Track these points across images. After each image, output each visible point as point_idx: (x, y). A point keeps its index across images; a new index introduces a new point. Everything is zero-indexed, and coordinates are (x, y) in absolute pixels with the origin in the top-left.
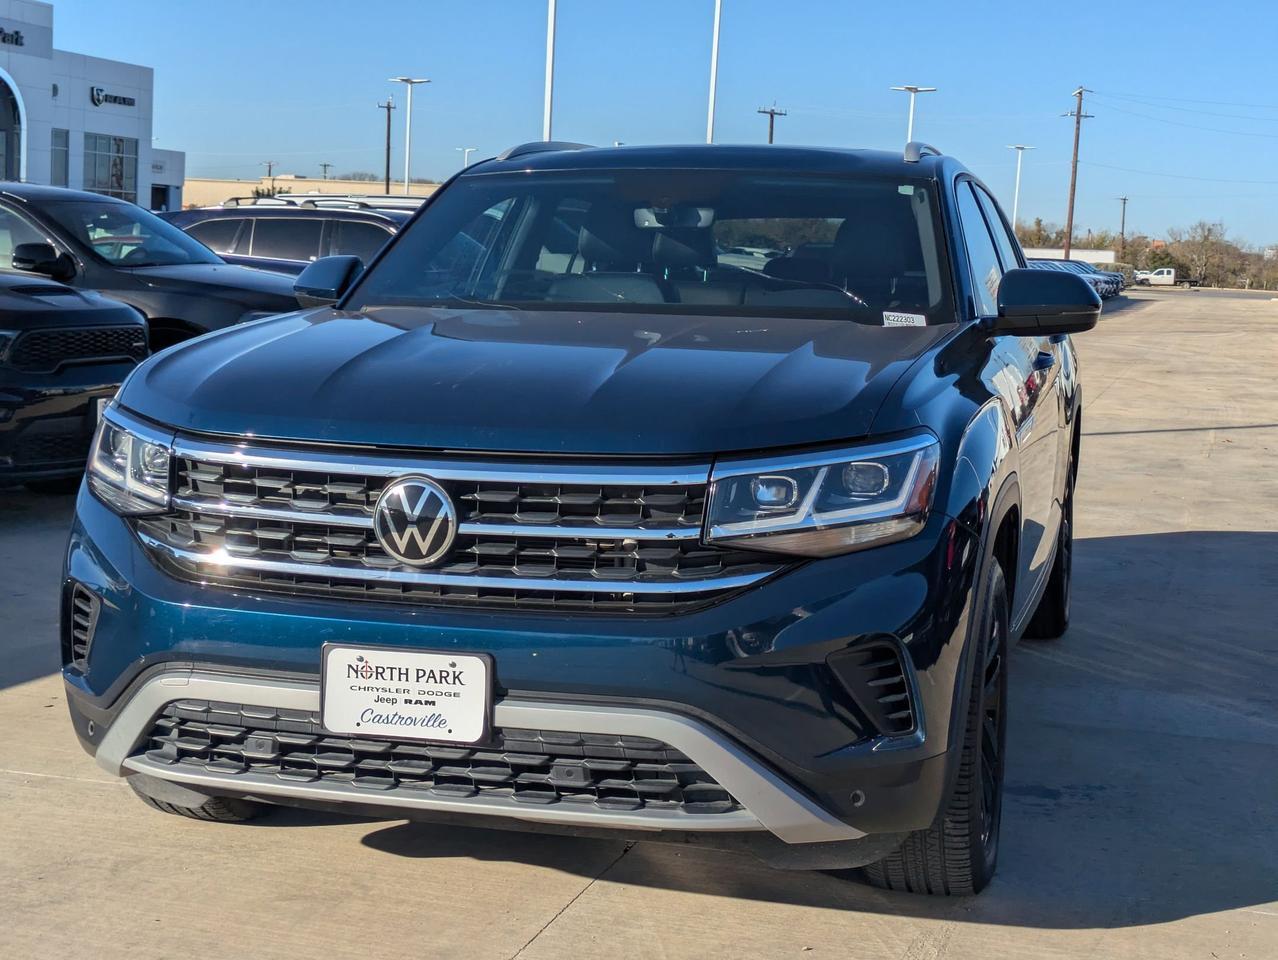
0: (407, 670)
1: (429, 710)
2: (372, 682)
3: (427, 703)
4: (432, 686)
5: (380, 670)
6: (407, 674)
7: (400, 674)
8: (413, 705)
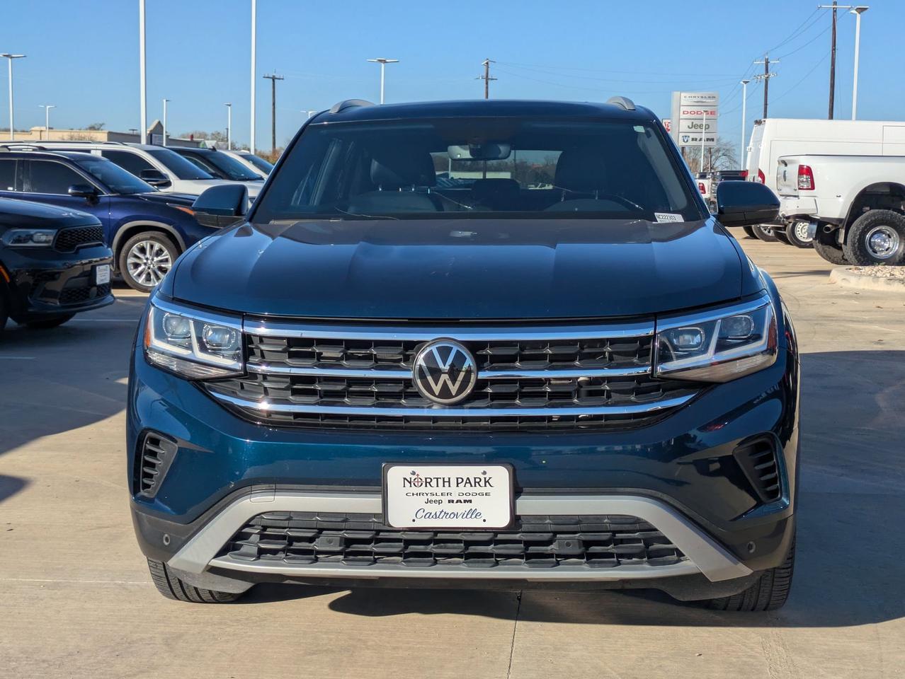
0: (449, 479)
1: (467, 507)
2: (423, 489)
3: (465, 501)
4: (468, 489)
5: (429, 480)
6: (449, 482)
7: (444, 482)
8: (455, 504)
